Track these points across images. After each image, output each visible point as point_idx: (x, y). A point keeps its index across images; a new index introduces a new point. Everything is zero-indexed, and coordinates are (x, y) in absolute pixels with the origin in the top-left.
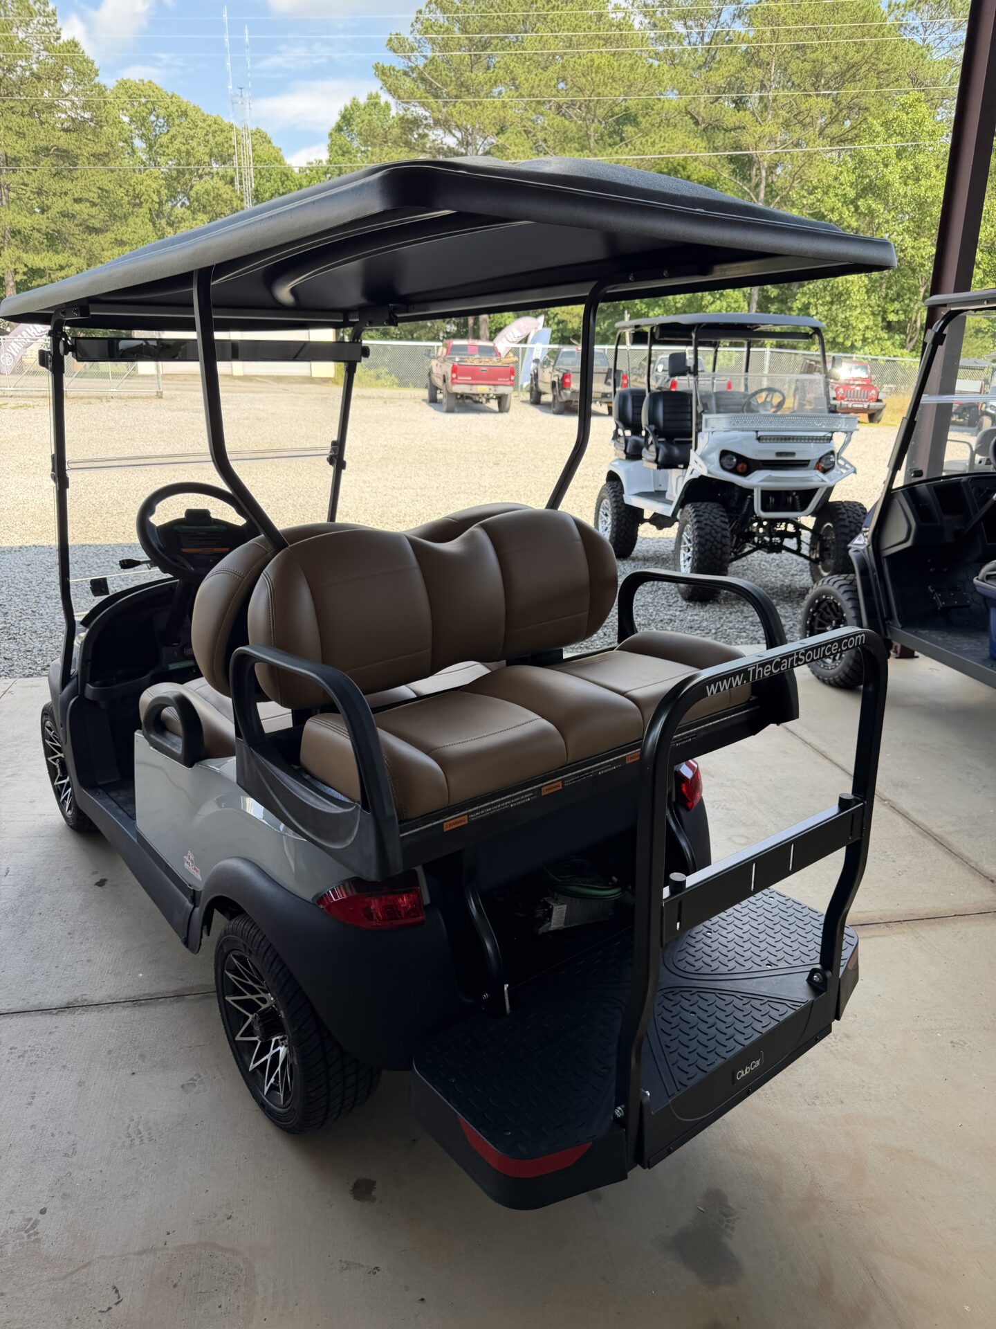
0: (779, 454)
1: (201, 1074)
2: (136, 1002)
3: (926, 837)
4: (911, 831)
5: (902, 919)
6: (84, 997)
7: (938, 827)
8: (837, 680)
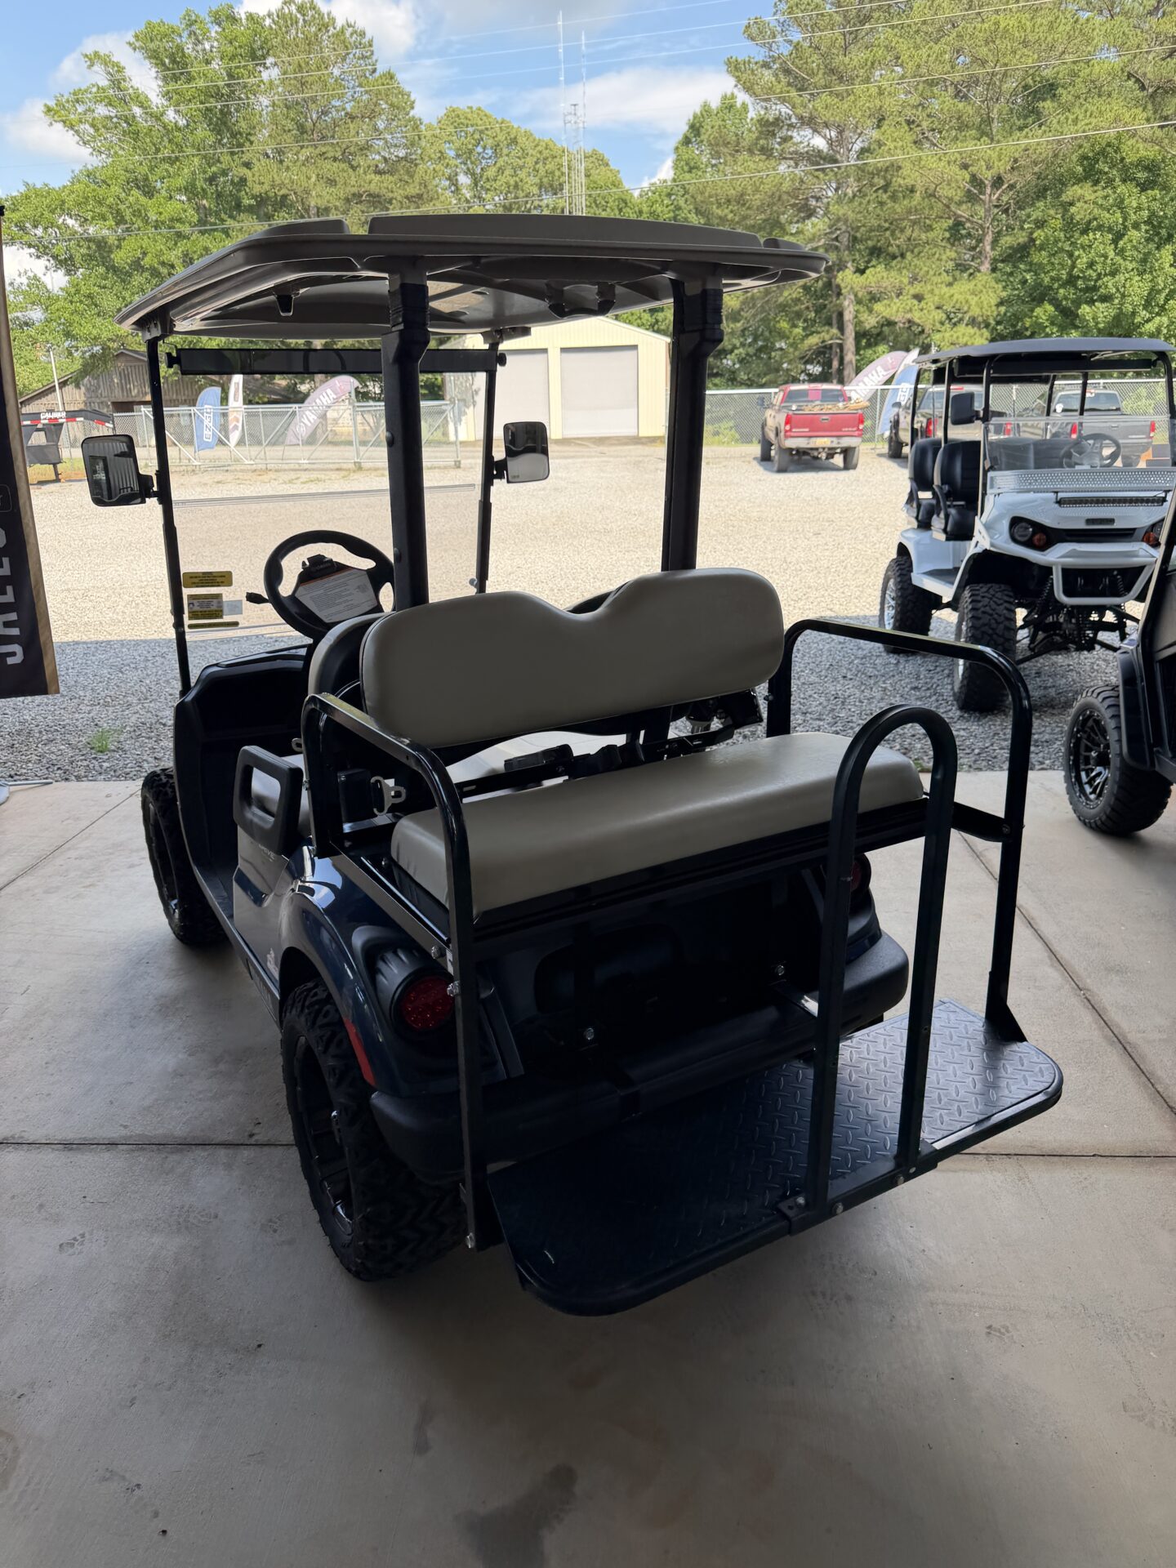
0: (1089, 521)
1: (87, 1235)
3: (1112, 1044)
4: (1096, 1033)
5: (1013, 1152)
7: (1139, 1032)
8: (1099, 823)
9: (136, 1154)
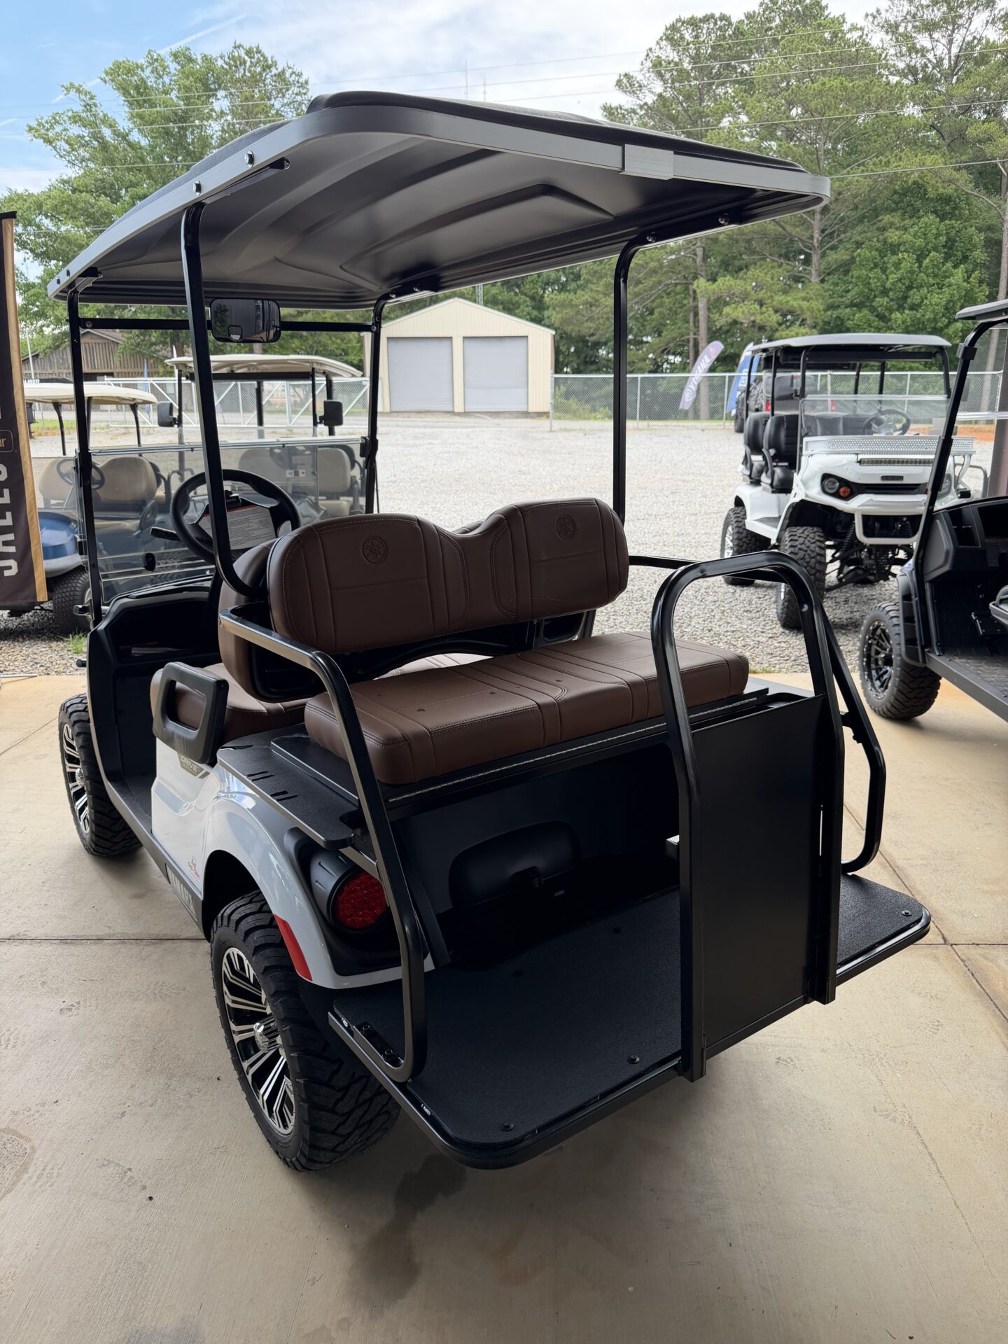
0: (884, 478)
1: (82, 1003)
2: (64, 941)
6: (26, 933)
9: (118, 946)
